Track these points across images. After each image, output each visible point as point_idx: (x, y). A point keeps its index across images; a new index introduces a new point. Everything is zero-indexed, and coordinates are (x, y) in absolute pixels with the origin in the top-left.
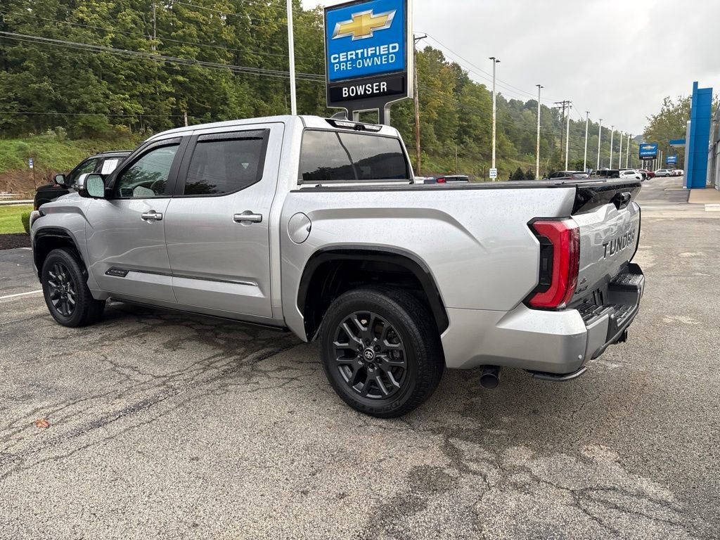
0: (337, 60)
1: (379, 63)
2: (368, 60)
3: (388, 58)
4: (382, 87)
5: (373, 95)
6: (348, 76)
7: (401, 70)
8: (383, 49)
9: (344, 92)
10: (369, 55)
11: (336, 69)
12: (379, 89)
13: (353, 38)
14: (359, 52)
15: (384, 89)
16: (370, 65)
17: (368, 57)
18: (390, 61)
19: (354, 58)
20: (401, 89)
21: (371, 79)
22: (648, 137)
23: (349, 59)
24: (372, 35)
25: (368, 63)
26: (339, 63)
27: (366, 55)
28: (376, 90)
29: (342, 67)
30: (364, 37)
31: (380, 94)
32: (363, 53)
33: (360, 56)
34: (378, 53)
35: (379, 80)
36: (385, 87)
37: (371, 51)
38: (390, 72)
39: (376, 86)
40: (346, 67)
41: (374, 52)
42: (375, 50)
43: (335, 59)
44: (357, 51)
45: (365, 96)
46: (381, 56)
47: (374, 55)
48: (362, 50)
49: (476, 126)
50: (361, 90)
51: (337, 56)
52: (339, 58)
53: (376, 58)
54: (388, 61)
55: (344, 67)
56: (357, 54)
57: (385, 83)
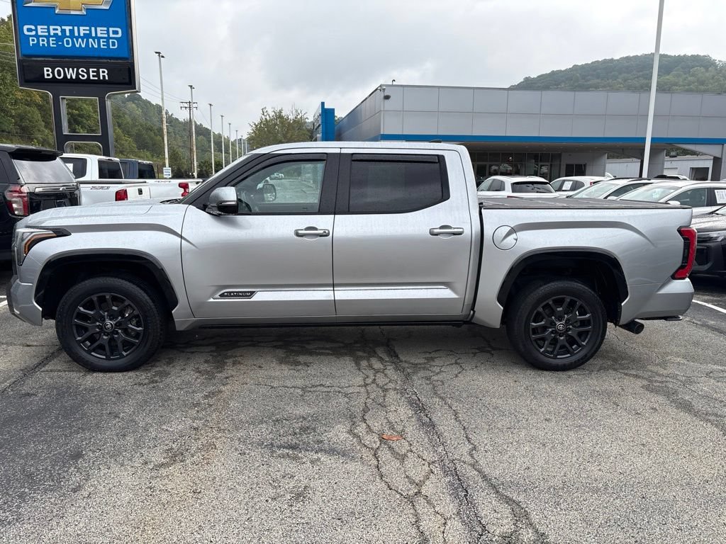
0: (34, 33)
1: (96, 46)
2: (80, 40)
3: (108, 42)
4: (101, 74)
5: (88, 81)
6: (50, 54)
7: (127, 59)
8: (101, 31)
9: (46, 73)
10: (82, 35)
11: (31, 43)
12: (98, 75)
13: (57, 11)
14: (67, 28)
15: (104, 76)
16: (83, 46)
17: (79, 36)
18: (111, 47)
19: (60, 34)
20: (127, 81)
21: (85, 62)
22: (251, 142)
23: (52, 34)
24: (84, 12)
25: (80, 44)
26: (37, 36)
27: (76, 34)
28: (93, 76)
29: (41, 43)
30: (73, 13)
31: (99, 82)
32: (72, 31)
33: (68, 34)
34: (94, 35)
35: (98, 66)
36: (105, 74)
37: (83, 30)
38: (110, 58)
39: (93, 72)
40: (48, 42)
41: (88, 32)
42: (90, 30)
43: (29, 30)
44: (63, 27)
45: (77, 81)
46: (99, 39)
47: (88, 36)
48: (71, 28)
49: (89, 116)
50: (71, 74)
51: (33, 27)
52: (36, 30)
53: (91, 40)
54: (108, 45)
55: (45, 43)
56: (63, 31)
57: (106, 71)
